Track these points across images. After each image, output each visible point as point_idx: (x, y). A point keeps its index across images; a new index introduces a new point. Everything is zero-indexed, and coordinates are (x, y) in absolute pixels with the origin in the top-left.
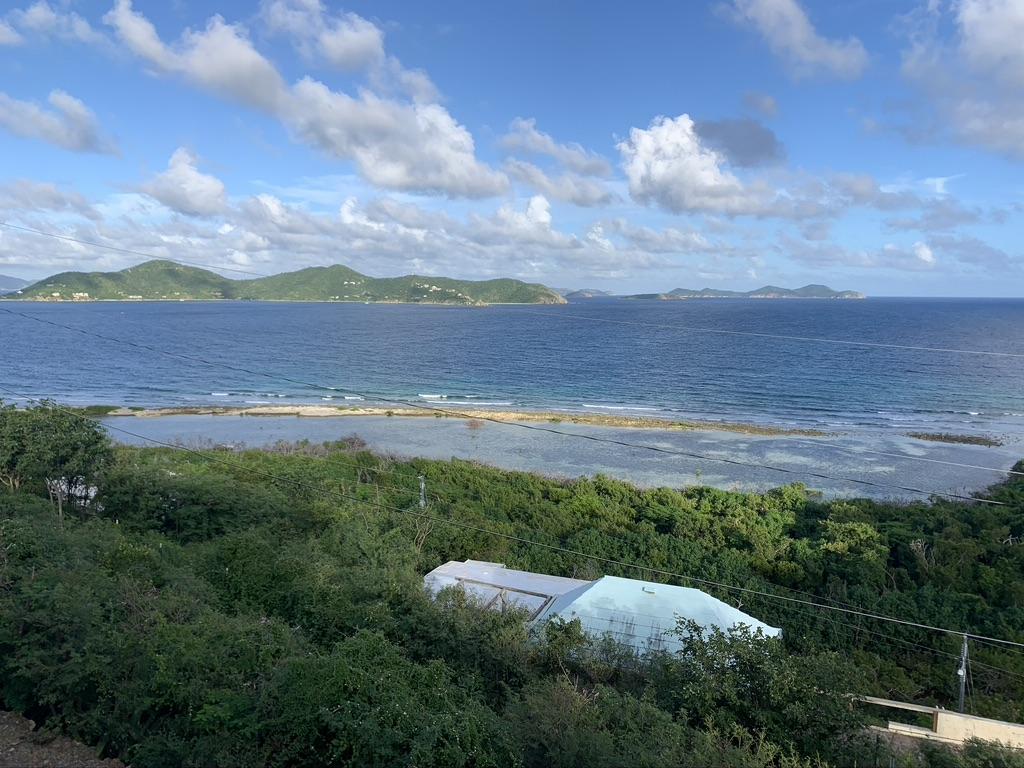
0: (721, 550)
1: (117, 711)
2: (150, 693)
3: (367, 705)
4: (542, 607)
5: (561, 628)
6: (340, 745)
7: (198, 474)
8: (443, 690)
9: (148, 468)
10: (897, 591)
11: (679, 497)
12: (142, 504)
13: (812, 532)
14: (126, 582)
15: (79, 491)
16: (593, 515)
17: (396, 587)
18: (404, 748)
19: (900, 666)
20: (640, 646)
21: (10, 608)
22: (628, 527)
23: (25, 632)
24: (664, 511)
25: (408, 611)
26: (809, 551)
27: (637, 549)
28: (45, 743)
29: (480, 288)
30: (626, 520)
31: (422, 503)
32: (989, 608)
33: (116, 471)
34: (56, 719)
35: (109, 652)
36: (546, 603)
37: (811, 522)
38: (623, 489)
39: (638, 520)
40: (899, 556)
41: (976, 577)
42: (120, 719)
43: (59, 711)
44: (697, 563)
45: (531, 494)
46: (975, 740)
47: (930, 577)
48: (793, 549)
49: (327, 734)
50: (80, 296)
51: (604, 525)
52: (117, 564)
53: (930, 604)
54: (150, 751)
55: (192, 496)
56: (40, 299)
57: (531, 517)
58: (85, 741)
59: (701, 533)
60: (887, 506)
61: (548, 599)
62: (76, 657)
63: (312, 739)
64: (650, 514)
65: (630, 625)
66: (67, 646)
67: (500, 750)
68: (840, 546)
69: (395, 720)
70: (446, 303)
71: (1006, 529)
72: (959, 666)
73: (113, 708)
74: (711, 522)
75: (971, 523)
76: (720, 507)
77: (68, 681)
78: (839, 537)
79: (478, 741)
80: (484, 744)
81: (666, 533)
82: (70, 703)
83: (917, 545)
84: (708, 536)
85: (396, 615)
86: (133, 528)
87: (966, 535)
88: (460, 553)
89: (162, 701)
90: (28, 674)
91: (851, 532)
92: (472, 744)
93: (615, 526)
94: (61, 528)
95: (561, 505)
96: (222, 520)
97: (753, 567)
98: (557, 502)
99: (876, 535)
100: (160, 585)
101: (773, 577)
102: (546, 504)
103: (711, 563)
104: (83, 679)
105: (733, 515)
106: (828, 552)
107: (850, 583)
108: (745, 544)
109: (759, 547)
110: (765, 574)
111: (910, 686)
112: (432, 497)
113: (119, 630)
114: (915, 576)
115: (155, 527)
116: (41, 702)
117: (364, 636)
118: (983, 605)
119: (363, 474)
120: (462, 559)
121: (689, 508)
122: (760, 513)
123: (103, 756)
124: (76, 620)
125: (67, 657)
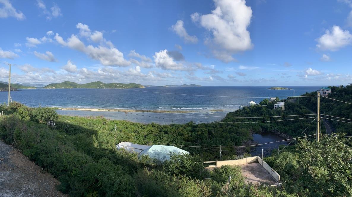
0: (177, 136)
1: (57, 169)
2: (62, 167)
3: (105, 174)
4: (141, 152)
5: (145, 157)
6: (100, 183)
7: (73, 121)
8: (121, 171)
9: (64, 120)
10: (210, 140)
11: (169, 126)
12: (63, 127)
13: (195, 131)
14: (59, 143)
15: (52, 124)
16: (151, 131)
17: (111, 148)
18: (113, 185)
19: (211, 154)
20: (161, 159)
21: (40, 146)
22: (159, 133)
23: (42, 151)
24: (166, 130)
25: (113, 153)
26: (194, 135)
27: (161, 138)
28: (44, 173)
29: (128, 85)
30: (158, 132)
31: (116, 129)
32: (224, 140)
33: (58, 120)
34: (46, 169)
35: (56, 157)
36: (142, 151)
37: (194, 129)
38: (157, 126)
39: (161, 132)
40: (210, 133)
41: (222, 135)
42: (57, 171)
43: (47, 167)
44: (173, 140)
45: (139, 127)
46: (223, 165)
47: (215, 136)
48: (191, 134)
49: (97, 181)
50: (54, 88)
51: (154, 133)
52: (58, 139)
53: (215, 141)
54: (63, 178)
55: (72, 126)
56: (47, 88)
57: (139, 132)
58: (51, 174)
59: (173, 133)
60: (207, 124)
61: (142, 150)
62: (50, 158)
63: (94, 182)
64: (163, 130)
65: (159, 155)
66: (49, 155)
67: (132, 186)
68: (200, 133)
69: (111, 178)
70: (120, 88)
71: (226, 125)
72: (220, 152)
73: (56, 168)
74: (175, 131)
75: (221, 125)
76: (177, 128)
77: (48, 162)
78: (199, 131)
79: (128, 183)
80: (129, 184)
81: (166, 134)
82: (49, 166)
83: (213, 131)
84: (175, 134)
85: (111, 154)
86: (61, 132)
87: (220, 128)
88: (124, 140)
89: (65, 168)
90: (42, 159)
91: (202, 130)
92: (126, 184)
93: (156, 133)
94: (49, 131)
95: (145, 129)
96: (77, 131)
97: (184, 139)
98: (144, 129)
99: (206, 130)
100: (65, 144)
101: (188, 141)
102: (142, 129)
103: (176, 139)
104: (51, 162)
105: (180, 129)
106: (197, 134)
107: (202, 140)
108: (182, 135)
109: (185, 135)
110: (186, 140)
111: (213, 157)
112: (118, 128)
113: (58, 153)
114: (213, 136)
115: (65, 132)
116: (44, 165)
117: (104, 159)
118: (223, 140)
119: (104, 123)
120: (124, 142)
121: (171, 129)
122: (185, 128)
123: (54, 178)
124: (50, 150)
125: (48, 157)
